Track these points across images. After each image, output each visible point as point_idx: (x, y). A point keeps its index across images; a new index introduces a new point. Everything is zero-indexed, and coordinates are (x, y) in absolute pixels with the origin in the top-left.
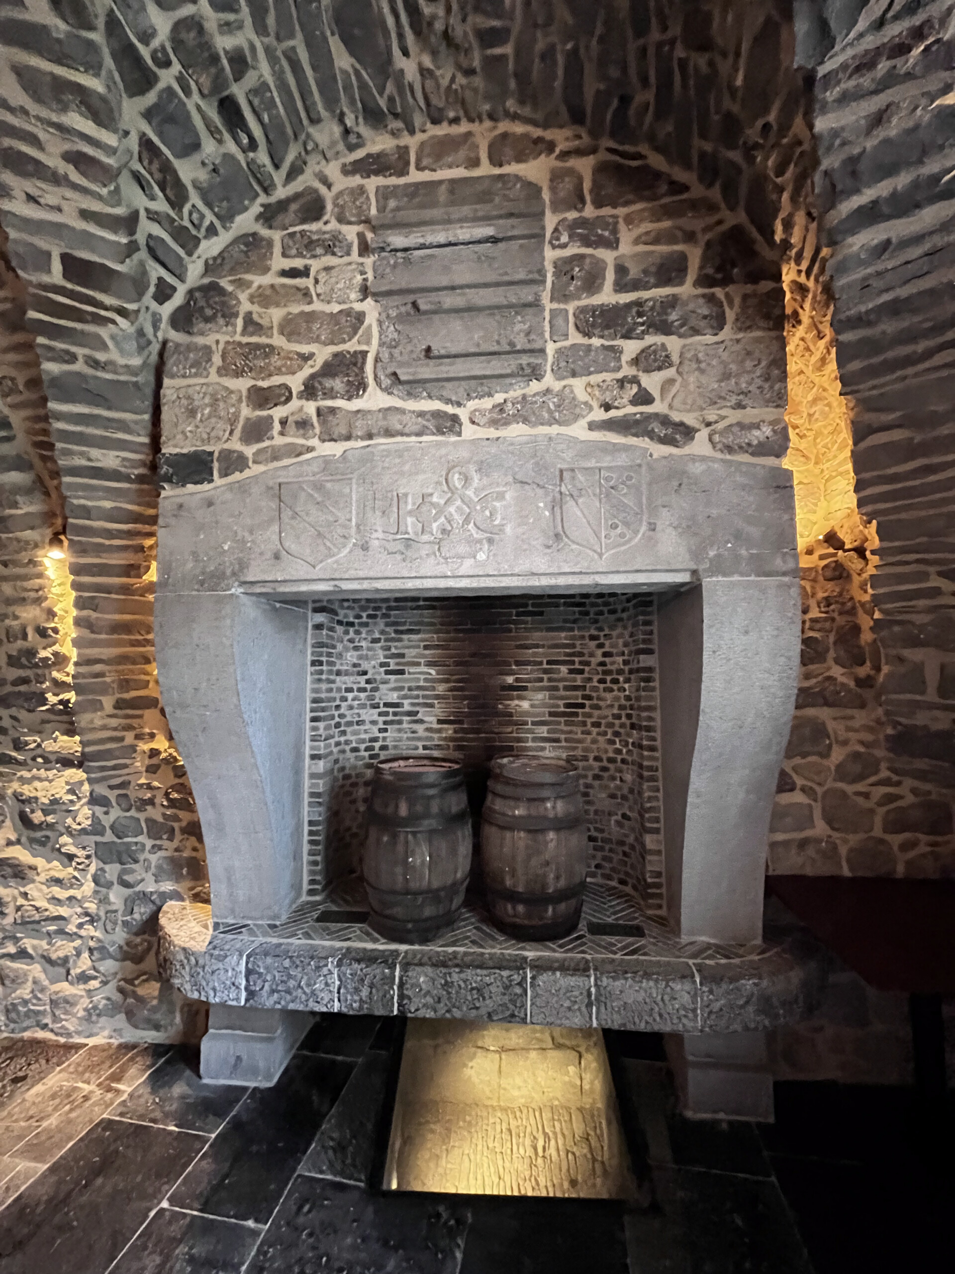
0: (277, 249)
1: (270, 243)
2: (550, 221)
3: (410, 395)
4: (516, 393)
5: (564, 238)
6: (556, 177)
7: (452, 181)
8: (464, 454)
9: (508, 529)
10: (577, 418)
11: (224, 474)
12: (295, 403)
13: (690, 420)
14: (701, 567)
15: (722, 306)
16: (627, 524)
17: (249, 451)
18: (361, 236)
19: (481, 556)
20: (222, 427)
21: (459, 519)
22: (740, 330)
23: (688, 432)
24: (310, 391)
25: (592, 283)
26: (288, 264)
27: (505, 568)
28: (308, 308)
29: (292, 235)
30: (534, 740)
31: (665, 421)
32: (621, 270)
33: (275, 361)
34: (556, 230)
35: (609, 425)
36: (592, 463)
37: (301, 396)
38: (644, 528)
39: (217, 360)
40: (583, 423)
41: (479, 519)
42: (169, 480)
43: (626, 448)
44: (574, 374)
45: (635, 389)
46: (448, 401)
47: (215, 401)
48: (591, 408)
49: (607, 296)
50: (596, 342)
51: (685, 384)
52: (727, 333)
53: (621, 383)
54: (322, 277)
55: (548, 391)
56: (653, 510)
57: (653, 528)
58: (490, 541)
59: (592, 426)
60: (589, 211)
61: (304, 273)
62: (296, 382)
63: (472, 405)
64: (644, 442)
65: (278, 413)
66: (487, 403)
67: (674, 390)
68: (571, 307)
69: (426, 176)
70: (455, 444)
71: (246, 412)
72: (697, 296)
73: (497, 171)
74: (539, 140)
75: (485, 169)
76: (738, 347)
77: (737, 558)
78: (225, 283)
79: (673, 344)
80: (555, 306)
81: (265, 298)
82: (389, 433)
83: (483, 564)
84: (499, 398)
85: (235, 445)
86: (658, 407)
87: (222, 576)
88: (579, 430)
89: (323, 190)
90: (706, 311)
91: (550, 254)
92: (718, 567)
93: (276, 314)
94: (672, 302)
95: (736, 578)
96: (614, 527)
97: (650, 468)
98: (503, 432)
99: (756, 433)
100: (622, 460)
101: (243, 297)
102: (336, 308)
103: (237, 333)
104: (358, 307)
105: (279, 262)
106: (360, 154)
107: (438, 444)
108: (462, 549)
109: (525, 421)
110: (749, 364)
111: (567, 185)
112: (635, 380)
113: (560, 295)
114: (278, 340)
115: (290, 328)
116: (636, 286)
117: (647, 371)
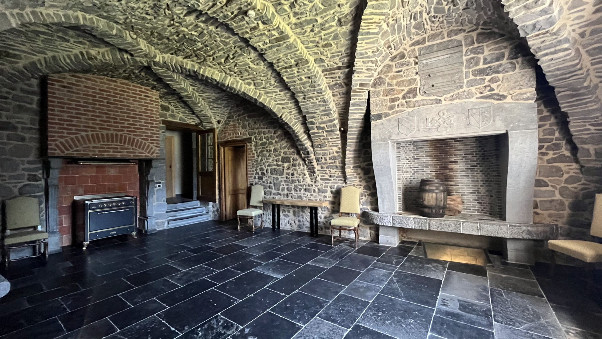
0: (394, 67)
1: (393, 66)
2: (464, 49)
3: (429, 96)
4: (456, 92)
5: (469, 53)
6: (466, 38)
7: (438, 44)
8: (443, 107)
9: (455, 124)
10: (473, 97)
11: (385, 117)
12: (400, 101)
13: (505, 94)
14: (508, 129)
15: (515, 64)
16: (487, 120)
17: (391, 112)
18: (414, 61)
19: (448, 131)
20: (384, 108)
21: (442, 123)
22: (521, 69)
23: (504, 97)
24: (404, 98)
25: (477, 64)
26: (397, 70)
27: (454, 132)
28: (402, 79)
29: (398, 63)
30: (461, 176)
31: (498, 95)
32: (485, 59)
33: (395, 92)
34: (466, 52)
35: (482, 97)
36: (477, 107)
37: (402, 99)
38: (492, 121)
39: (382, 93)
40: (475, 97)
41: (447, 122)
42: (373, 120)
43: (486, 103)
44: (472, 86)
45: (489, 88)
46: (439, 96)
47: (382, 103)
48: (476, 94)
49: (481, 66)
50: (478, 78)
51: (503, 86)
52: (517, 70)
53: (485, 87)
54: (406, 72)
55: (465, 91)
56: (494, 117)
57: (494, 121)
58: (450, 127)
59: (477, 98)
60: (476, 45)
61: (401, 71)
62: (400, 96)
63: (444, 96)
64: (492, 101)
65: (397, 103)
66: (449, 96)
67: (500, 87)
68: (471, 70)
69: (430, 43)
70: (441, 106)
71: (389, 104)
72: (508, 63)
73: (450, 39)
74: (461, 30)
75: (446, 39)
76: (520, 74)
77: (519, 126)
78: (382, 76)
79: (500, 76)
80: (467, 70)
81: (393, 78)
82: (423, 105)
83: (449, 132)
84: (452, 94)
85: (387, 111)
86: (496, 92)
87: (386, 139)
88: (473, 100)
89: (405, 52)
90: (510, 66)
91: (465, 58)
92: (513, 129)
93: (395, 82)
94: (500, 65)
95: (518, 131)
96: (483, 121)
97: (494, 107)
98: (453, 102)
99: (525, 95)
100: (485, 105)
101: (387, 79)
102: (409, 78)
103: (386, 87)
104: (415, 77)
105: (395, 69)
106: (413, 41)
107: (437, 106)
108: (443, 129)
109: (459, 99)
110: (523, 78)
111: (469, 40)
112: (489, 86)
113: (468, 67)
114: (395, 87)
115: (398, 84)
116: (489, 63)
117: (493, 83)
